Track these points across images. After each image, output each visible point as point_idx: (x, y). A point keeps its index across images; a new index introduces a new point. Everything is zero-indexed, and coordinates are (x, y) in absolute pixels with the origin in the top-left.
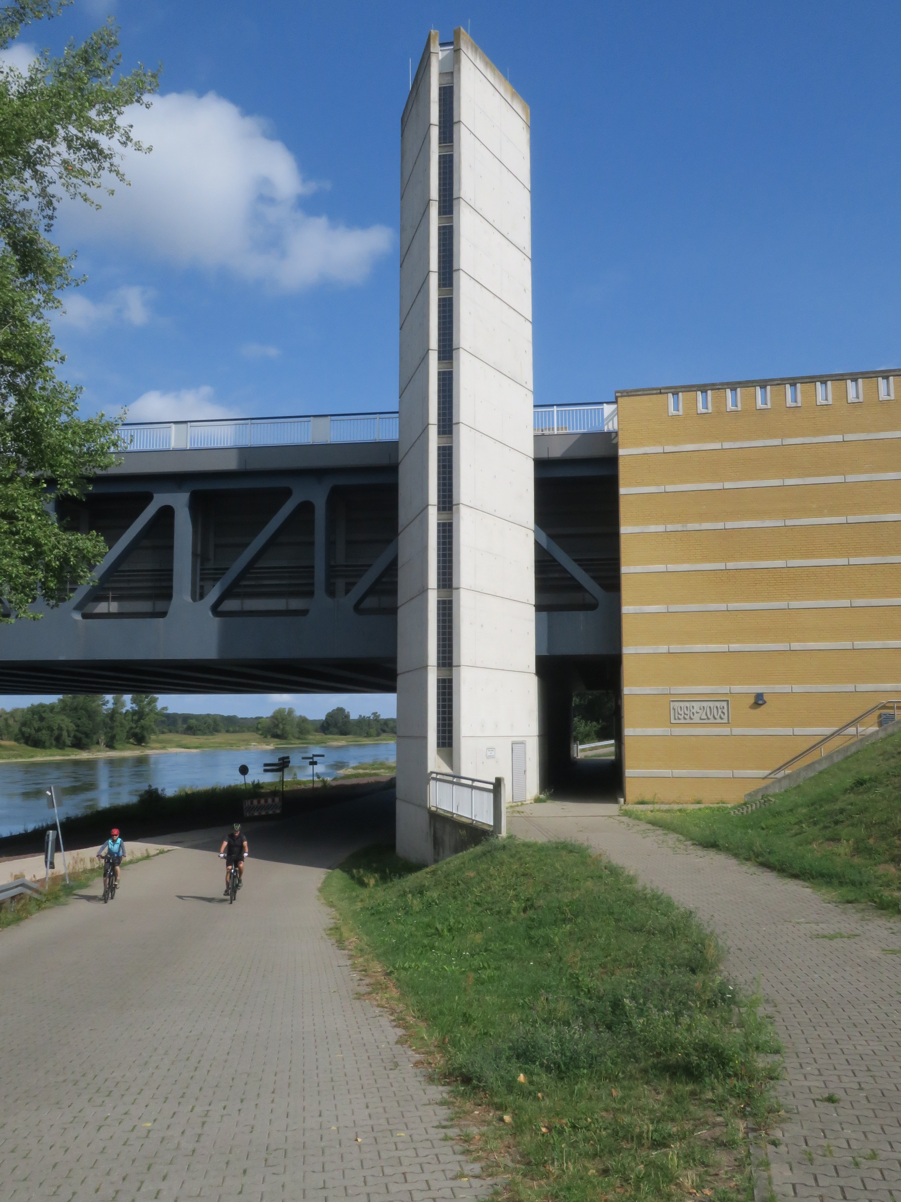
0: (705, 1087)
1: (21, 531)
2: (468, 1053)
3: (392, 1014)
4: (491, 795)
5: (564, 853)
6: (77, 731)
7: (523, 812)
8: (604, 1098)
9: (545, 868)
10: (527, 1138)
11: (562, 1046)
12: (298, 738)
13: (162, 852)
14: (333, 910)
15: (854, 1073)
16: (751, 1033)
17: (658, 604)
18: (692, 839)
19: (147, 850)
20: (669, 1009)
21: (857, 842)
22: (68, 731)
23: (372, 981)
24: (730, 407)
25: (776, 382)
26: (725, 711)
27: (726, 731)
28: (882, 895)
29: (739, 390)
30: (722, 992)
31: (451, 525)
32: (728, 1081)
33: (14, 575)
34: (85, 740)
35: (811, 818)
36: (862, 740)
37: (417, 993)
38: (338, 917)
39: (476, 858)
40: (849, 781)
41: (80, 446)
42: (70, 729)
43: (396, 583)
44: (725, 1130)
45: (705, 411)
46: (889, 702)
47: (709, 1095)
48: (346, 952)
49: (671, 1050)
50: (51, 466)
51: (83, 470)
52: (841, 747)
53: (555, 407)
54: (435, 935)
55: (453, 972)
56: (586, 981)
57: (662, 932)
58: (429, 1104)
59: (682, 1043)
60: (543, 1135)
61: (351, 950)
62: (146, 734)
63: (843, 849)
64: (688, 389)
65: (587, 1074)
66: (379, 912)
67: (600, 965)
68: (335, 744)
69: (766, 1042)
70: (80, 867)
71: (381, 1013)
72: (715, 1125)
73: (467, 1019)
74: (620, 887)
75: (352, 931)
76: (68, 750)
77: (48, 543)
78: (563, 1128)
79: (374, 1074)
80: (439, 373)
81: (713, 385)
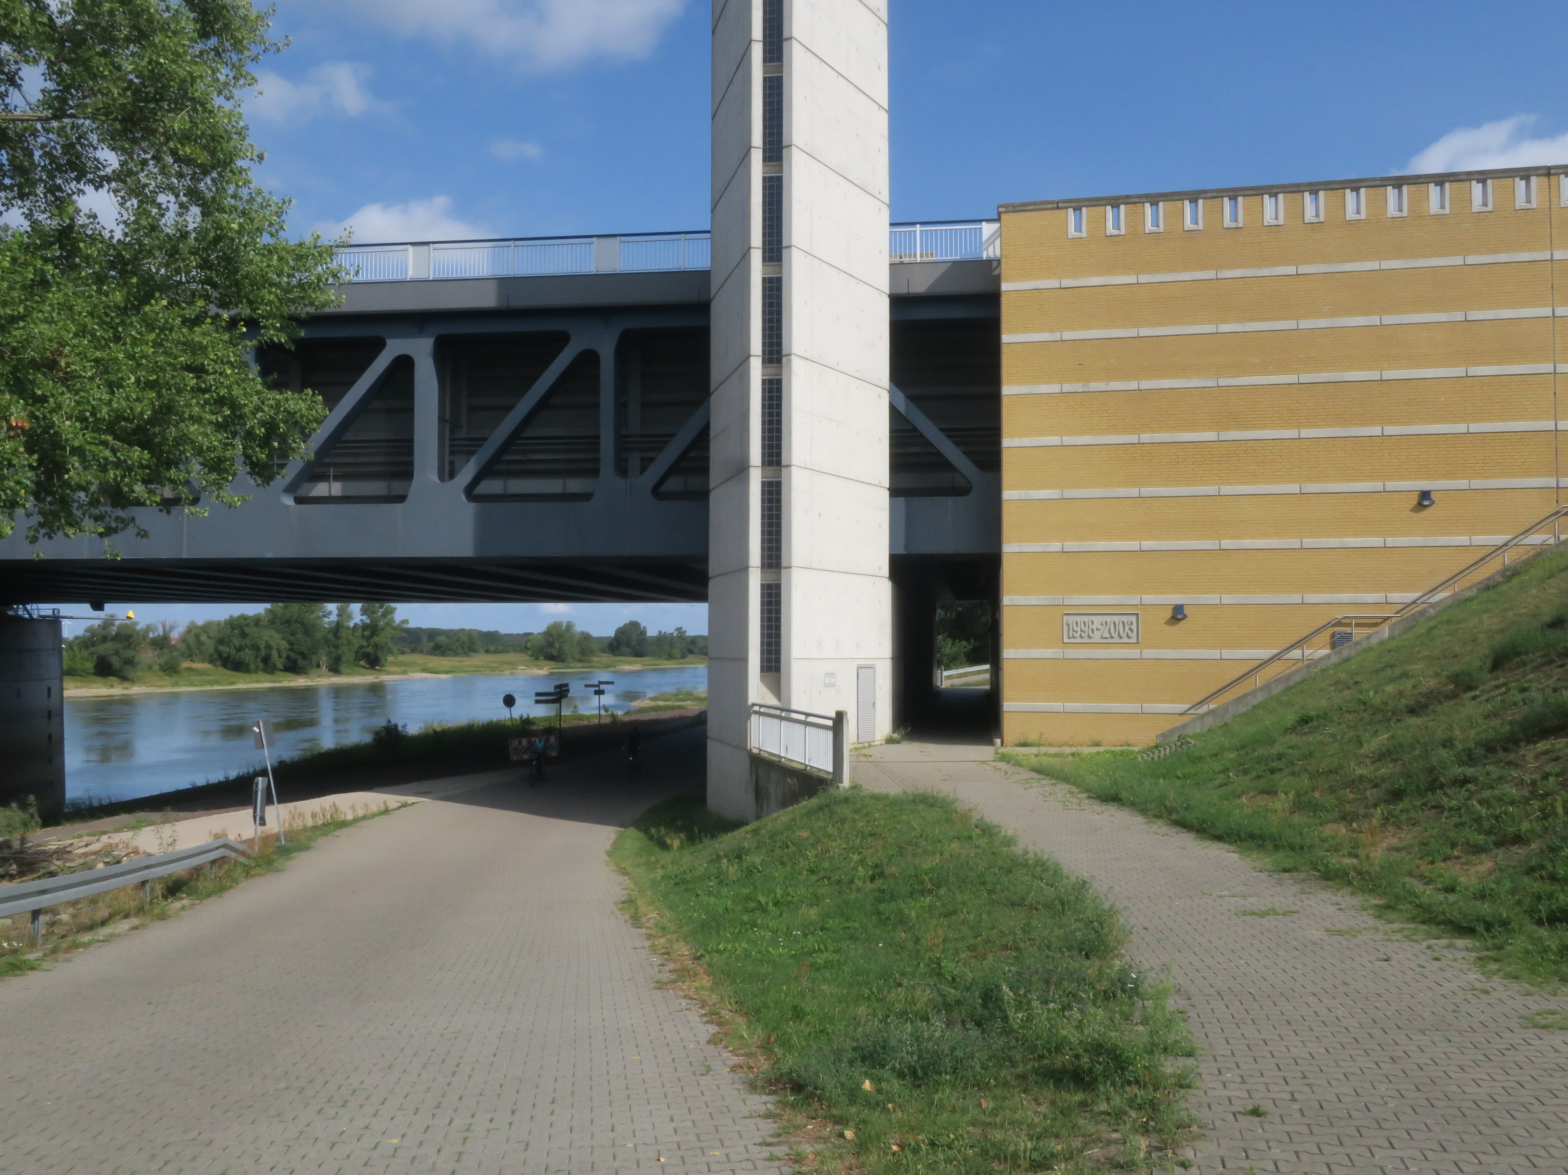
0: (1098, 1096)
1: (213, 388)
2: (800, 1054)
3: (702, 1007)
4: (830, 734)
5: (921, 807)
6: (291, 650)
7: (870, 756)
8: (971, 1109)
9: (899, 827)
10: (873, 1158)
11: (918, 1046)
12: (580, 661)
13: (404, 805)
14: (626, 878)
15: (1285, 1081)
16: (1157, 1032)
17: (1050, 488)
18: (1087, 791)
19: (385, 803)
20: (1055, 1002)
21: (1298, 795)
22: (278, 650)
23: (677, 966)
24: (1149, 227)
25: (1210, 195)
26: (1134, 627)
27: (1134, 653)
28: (1328, 863)
29: (1161, 204)
30: (1121, 981)
31: (779, 382)
32: (1128, 1089)
33: (205, 448)
34: (301, 662)
35: (1240, 764)
36: (1308, 666)
37: (734, 982)
38: (633, 888)
39: (810, 813)
40: (1290, 718)
41: (289, 276)
42: (282, 648)
43: (707, 459)
44: (1122, 1148)
45: (1116, 232)
46: (1345, 618)
47: (1103, 1106)
48: (643, 931)
49: (1056, 1052)
50: (250, 302)
51: (293, 308)
52: (1282, 675)
53: (918, 226)
54: (758, 909)
55: (780, 955)
56: (949, 965)
57: (1047, 906)
58: (751, 1117)
59: (1070, 1043)
60: (894, 1154)
61: (650, 928)
62: (380, 654)
63: (1280, 804)
64: (1094, 203)
65: (950, 1081)
66: (685, 882)
67: (968, 947)
68: (627, 668)
69: (1176, 1042)
70: (298, 824)
71: (689, 1007)
72: (1109, 1142)
73: (798, 1014)
74: (995, 850)
75: (650, 905)
76: (280, 675)
77: (249, 403)
78: (918, 1145)
79: (680, 1081)
80: (764, 179)
81: (1128, 197)
